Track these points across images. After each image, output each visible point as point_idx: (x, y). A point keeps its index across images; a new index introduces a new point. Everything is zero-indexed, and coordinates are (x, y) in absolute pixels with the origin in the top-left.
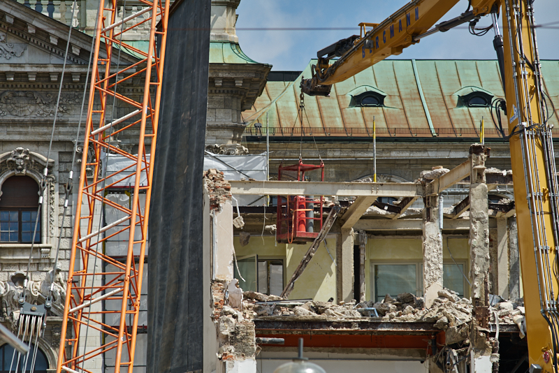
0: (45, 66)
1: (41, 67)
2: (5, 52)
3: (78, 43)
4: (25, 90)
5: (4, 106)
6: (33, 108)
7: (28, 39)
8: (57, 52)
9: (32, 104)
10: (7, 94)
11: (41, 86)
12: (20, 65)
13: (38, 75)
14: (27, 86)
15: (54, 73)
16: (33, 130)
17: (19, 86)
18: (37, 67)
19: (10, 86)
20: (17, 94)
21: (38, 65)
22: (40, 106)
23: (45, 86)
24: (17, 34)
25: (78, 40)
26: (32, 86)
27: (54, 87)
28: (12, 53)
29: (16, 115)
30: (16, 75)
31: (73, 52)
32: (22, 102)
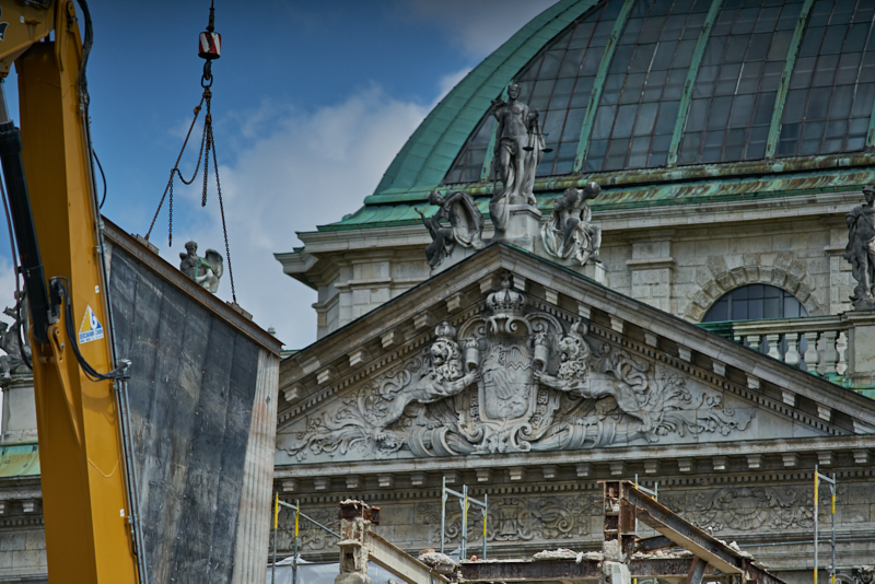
0: (772, 442)
1: (766, 445)
2: (721, 424)
3: (825, 401)
4: (751, 485)
5: (719, 513)
6: (764, 515)
7: (755, 400)
8: (801, 419)
9: (763, 509)
10: (723, 493)
11: (774, 478)
12: (733, 444)
13: (765, 458)
14: (753, 479)
15: (788, 454)
16: (764, 552)
17: (739, 479)
18: (760, 445)
19: (726, 480)
20: (739, 493)
21: (761, 442)
22: (776, 511)
23: (781, 478)
24: (737, 392)
25: (825, 396)
26: (760, 478)
27: (796, 477)
28: (732, 424)
29: (738, 529)
30: (730, 459)
31: (820, 416)
32: (747, 506)
